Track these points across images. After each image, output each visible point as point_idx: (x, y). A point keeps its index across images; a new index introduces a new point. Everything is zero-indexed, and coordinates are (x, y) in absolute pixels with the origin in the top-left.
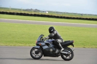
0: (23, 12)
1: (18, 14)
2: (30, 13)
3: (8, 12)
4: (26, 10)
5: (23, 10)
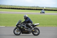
0: (30, 8)
1: (27, 9)
3: (22, 8)
5: (30, 7)
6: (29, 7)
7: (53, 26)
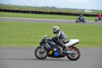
1: (33, 12)
2: (46, 11)
4: (42, 8)
5: (39, 8)
6: (36, 7)
7: (83, 46)
